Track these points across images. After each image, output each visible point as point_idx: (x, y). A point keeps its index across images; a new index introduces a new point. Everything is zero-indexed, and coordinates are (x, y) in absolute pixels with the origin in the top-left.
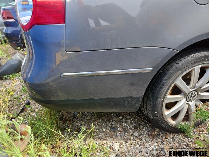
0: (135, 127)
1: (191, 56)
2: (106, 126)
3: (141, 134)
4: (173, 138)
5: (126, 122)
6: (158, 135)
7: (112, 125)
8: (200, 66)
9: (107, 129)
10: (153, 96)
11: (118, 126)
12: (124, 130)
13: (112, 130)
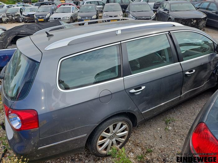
0: (87, 156)
1: (106, 122)
2: (68, 159)
3: (89, 161)
4: (107, 159)
5: (81, 154)
6: (99, 159)
7: (72, 157)
8: (112, 125)
9: (69, 161)
10: (91, 144)
11: (76, 157)
12: (80, 160)
13: (72, 161)
